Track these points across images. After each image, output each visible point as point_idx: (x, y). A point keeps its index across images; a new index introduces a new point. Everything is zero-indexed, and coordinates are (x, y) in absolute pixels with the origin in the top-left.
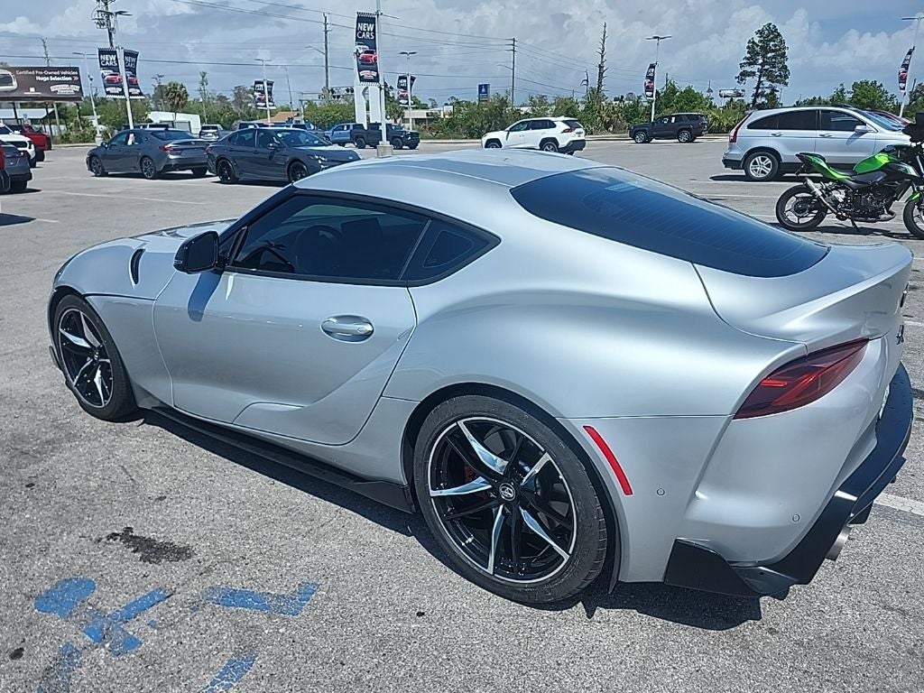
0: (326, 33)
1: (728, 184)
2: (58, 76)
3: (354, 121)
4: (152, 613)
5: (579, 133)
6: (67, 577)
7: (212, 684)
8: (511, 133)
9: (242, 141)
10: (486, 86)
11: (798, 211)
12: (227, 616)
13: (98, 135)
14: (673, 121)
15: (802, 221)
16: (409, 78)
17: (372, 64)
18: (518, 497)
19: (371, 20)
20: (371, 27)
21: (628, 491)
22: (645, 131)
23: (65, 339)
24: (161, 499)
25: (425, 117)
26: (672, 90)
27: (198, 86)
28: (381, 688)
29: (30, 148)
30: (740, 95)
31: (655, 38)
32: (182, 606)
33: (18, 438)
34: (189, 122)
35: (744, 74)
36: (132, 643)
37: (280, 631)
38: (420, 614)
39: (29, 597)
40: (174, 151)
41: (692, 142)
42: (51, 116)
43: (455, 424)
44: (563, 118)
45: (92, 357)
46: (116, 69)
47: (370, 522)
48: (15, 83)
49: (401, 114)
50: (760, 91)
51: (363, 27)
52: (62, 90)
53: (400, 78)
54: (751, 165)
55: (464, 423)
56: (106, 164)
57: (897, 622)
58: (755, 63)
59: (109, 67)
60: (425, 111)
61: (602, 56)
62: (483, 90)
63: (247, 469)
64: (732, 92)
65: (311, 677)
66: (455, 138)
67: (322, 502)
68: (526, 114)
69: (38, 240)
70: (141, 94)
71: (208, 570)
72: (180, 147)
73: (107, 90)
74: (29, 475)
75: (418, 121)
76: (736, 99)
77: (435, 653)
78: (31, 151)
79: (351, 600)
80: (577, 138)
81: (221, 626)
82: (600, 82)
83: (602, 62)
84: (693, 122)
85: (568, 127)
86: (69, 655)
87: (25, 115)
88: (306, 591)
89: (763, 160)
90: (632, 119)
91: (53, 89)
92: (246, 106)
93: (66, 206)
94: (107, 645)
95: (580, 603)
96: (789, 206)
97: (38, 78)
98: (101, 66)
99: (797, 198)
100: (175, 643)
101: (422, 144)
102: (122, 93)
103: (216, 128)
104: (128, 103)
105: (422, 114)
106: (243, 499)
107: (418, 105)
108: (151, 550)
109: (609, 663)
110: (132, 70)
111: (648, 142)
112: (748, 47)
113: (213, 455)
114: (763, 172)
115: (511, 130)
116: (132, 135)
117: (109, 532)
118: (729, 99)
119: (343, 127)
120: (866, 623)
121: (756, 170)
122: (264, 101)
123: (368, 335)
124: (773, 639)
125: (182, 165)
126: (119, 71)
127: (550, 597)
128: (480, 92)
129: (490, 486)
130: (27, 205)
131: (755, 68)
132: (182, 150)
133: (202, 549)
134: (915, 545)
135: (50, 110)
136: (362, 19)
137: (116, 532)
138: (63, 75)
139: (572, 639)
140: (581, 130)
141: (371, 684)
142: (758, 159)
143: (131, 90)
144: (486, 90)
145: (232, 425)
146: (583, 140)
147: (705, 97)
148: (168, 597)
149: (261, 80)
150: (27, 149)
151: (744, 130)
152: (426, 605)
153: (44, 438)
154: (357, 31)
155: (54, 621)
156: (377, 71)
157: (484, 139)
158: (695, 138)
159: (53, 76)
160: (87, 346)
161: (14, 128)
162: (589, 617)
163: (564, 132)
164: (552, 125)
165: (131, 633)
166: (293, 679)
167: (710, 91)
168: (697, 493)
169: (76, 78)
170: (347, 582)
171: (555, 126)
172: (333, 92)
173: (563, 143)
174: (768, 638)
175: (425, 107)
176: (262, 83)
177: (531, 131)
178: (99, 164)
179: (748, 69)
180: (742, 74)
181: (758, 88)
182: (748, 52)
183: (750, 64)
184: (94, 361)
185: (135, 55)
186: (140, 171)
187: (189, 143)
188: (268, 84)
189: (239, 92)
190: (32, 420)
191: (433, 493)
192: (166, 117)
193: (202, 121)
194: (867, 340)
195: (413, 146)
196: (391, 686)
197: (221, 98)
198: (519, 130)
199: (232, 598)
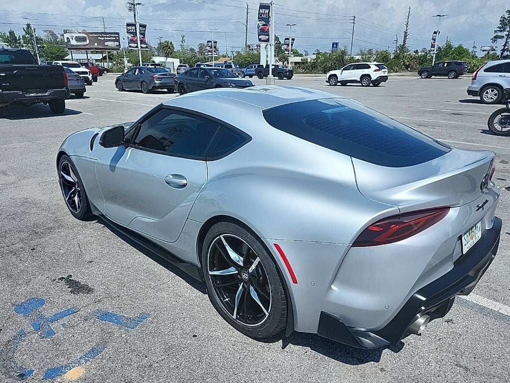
0: (247, 14)
1: (468, 105)
2: (108, 37)
3: (259, 63)
4: (65, 320)
5: (384, 72)
6: (33, 297)
7: (80, 358)
8: (344, 71)
9: (192, 74)
10: (337, 44)
11: (501, 123)
12: (100, 325)
13: (126, 68)
14: (445, 65)
15: (504, 130)
16: (290, 39)
17: (266, 32)
18: (250, 279)
19: (267, 7)
20: (267, 11)
21: (295, 281)
22: (427, 71)
23: (63, 177)
24: (91, 262)
25: (300, 61)
26: (449, 47)
27: (180, 43)
28: (160, 372)
29: (89, 75)
30: (494, 50)
31: (438, 16)
32: (81, 318)
33: (36, 225)
34: (173, 63)
35: (496, 37)
36: (51, 333)
37: (123, 336)
38: (195, 336)
39: (13, 305)
40: (158, 79)
41: (457, 78)
42: (104, 58)
43: (219, 237)
44: (375, 63)
45: (75, 187)
46: (135, 34)
47: (188, 284)
48: (88, 41)
49: (287, 60)
50: (506, 47)
51: (262, 11)
52: (110, 44)
53: (286, 39)
54: (485, 94)
55: (223, 236)
56: (125, 85)
57: (461, 374)
58: (504, 30)
59: (131, 33)
60: (301, 58)
61: (407, 26)
62: (335, 46)
63: (137, 251)
64: (489, 48)
65: (128, 362)
66: (315, 73)
67: (168, 272)
68: (358, 60)
69: (80, 124)
70: (147, 47)
71: (99, 301)
72: (161, 76)
73: (130, 45)
74: (35, 244)
75: (296, 63)
76: (491, 53)
77: (194, 357)
78: (90, 77)
79: (163, 324)
80: (383, 75)
81: (95, 329)
82: (404, 42)
83: (407, 30)
84: (457, 66)
85: (378, 68)
86: (22, 334)
87: (91, 58)
88: (143, 317)
89: (492, 91)
90: (422, 64)
91: (106, 44)
92: (204, 54)
93: (99, 106)
94: (39, 333)
95: (281, 341)
96: (496, 120)
97: (99, 38)
98: (127, 32)
99: (502, 116)
100: (71, 335)
101: (295, 76)
102: (137, 47)
103: (185, 66)
104: (140, 52)
105: (298, 59)
106: (130, 266)
107: (296, 54)
108: (76, 287)
109: (284, 375)
110: (143, 34)
111: (430, 78)
112: (501, 21)
113: (124, 242)
114: (491, 98)
115: (344, 69)
116: (137, 70)
117: (60, 276)
118: (487, 52)
119: (252, 66)
120: (441, 373)
121: (487, 97)
122: (211, 52)
123: (185, 185)
124: (381, 374)
125: (162, 86)
126: (136, 35)
127: (260, 335)
128: (333, 46)
129: (237, 272)
130: (81, 105)
131: (504, 34)
132: (162, 78)
133: (99, 290)
134: (492, 331)
135: (104, 55)
136: (262, 6)
137: (64, 277)
138: (111, 37)
139: (269, 359)
140: (386, 70)
141: (156, 369)
142: (489, 91)
143: (142, 45)
144: (337, 46)
145: (128, 227)
146: (387, 76)
147: (470, 51)
148: (76, 312)
149: (211, 40)
150: (88, 75)
151: (481, 73)
152: (198, 332)
153: (48, 226)
154: (259, 13)
155: (20, 317)
156: (269, 36)
157: (328, 75)
158: (459, 76)
159: (107, 37)
160: (73, 181)
161: (83, 64)
162: (282, 349)
163: (375, 71)
164: (369, 67)
165: (52, 328)
166: (120, 361)
167: (474, 47)
168: (332, 286)
169: (117, 38)
170: (164, 314)
171: (370, 67)
172: (249, 47)
173: (374, 77)
174: (378, 373)
175: (301, 55)
176: (211, 42)
177: (355, 70)
178: (121, 84)
179: (499, 34)
180: (495, 37)
181: (505, 46)
182: (500, 24)
183: (501, 31)
184: (75, 189)
185: (144, 26)
186: (140, 89)
187: (166, 75)
188: (214, 43)
189: (201, 47)
190: (45, 216)
191: (210, 273)
192: (162, 59)
193: (180, 62)
194: (450, 207)
195: (289, 78)
196: (165, 371)
197: (192, 50)
198: (349, 69)
199: (106, 316)
